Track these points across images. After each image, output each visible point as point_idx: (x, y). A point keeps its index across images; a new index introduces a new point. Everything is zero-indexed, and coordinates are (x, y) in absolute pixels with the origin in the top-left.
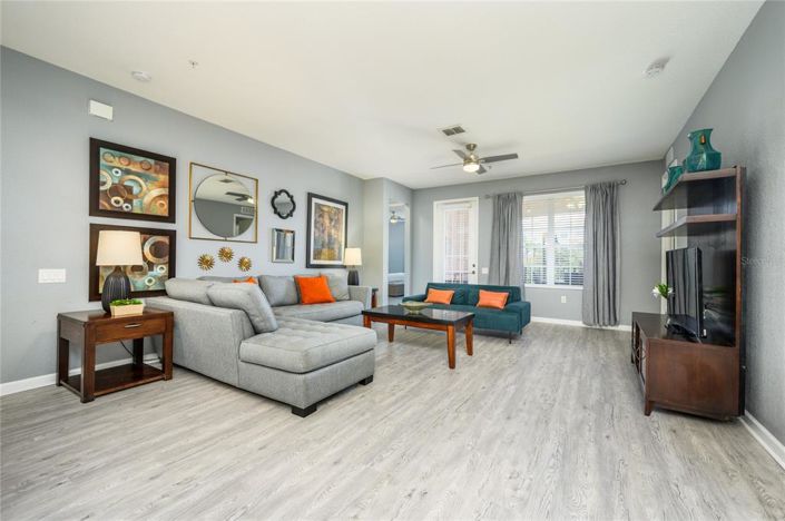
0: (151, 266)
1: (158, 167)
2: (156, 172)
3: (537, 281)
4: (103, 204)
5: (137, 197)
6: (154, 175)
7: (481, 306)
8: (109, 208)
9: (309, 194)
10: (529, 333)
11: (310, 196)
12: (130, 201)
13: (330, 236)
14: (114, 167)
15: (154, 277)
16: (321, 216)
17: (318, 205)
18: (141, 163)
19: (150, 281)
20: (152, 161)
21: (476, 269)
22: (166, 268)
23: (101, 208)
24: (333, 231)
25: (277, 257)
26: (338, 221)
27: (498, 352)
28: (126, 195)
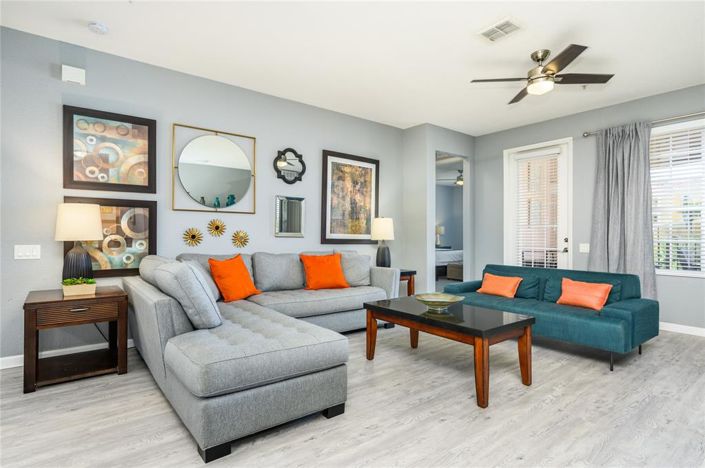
0: (129, 241)
1: (136, 131)
2: (134, 137)
3: (684, 266)
4: (78, 176)
5: (113, 166)
6: (132, 140)
7: (561, 304)
8: (83, 179)
9: (324, 151)
10: (656, 353)
11: (326, 154)
12: (106, 171)
13: (353, 203)
14: (88, 135)
15: (133, 254)
16: (341, 178)
17: (337, 167)
18: (117, 128)
19: (128, 258)
20: (129, 126)
21: (570, 246)
22: (146, 244)
23: (75, 179)
24: (358, 197)
25: (281, 231)
26: (365, 184)
27: (581, 385)
28: (102, 165)
